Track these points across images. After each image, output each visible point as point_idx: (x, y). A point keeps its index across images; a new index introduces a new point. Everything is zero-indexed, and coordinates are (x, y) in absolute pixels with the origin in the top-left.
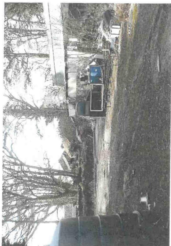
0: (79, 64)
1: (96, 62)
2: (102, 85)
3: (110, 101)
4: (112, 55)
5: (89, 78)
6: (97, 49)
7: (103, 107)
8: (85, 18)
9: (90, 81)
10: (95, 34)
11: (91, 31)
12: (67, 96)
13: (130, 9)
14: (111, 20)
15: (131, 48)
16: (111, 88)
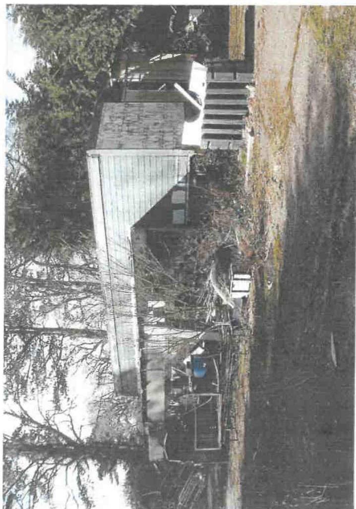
0: (169, 353)
1: (203, 348)
2: (217, 395)
3: (235, 428)
4: (237, 332)
5: (190, 382)
6: (205, 321)
7: (222, 441)
8: (179, 260)
9: (193, 388)
10: (200, 292)
11: (191, 286)
12: (145, 418)
13: (268, 243)
14: (231, 266)
15: (275, 319)
16: (237, 401)
